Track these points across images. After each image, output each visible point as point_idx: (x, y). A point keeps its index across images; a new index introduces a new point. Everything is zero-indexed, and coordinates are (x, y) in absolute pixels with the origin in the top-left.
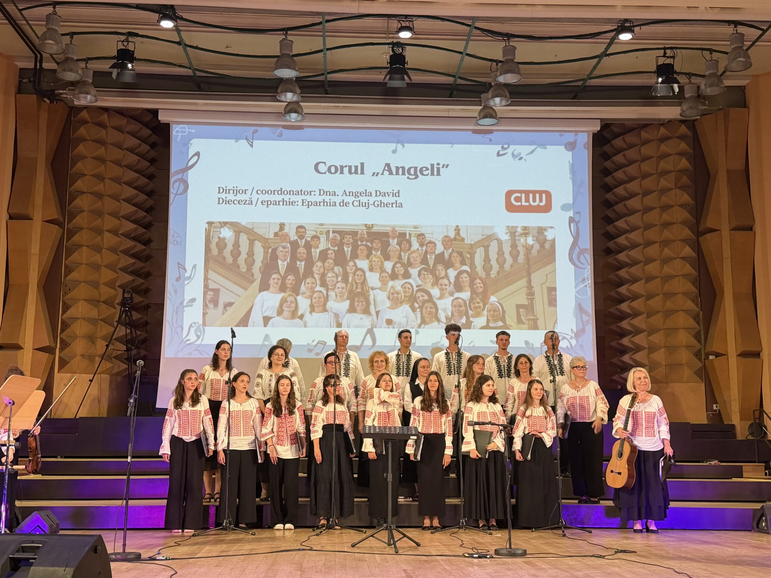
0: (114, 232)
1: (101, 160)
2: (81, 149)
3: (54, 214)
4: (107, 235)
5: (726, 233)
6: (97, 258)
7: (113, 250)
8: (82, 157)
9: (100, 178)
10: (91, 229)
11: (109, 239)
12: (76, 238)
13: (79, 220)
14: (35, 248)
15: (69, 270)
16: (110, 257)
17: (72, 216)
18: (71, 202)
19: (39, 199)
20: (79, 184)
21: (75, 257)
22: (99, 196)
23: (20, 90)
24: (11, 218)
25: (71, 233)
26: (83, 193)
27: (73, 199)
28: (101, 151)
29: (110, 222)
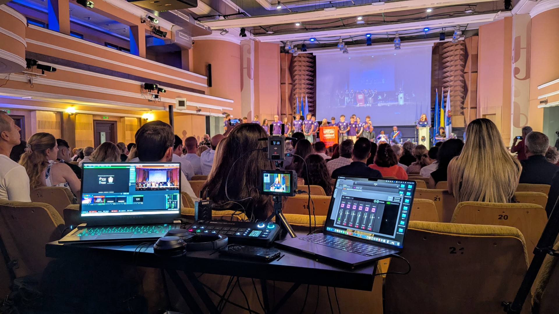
0: (304, 84)
1: (300, 66)
2: (295, 64)
3: (290, 82)
4: (303, 85)
5: (470, 73)
6: (301, 91)
7: (304, 88)
8: (296, 66)
9: (300, 71)
10: (299, 84)
11: (303, 86)
12: (295, 87)
13: (295, 82)
14: (287, 91)
15: (294, 95)
16: (303, 90)
17: (294, 81)
18: (294, 78)
19: (287, 79)
20: (296, 73)
21: (295, 92)
22: (300, 75)
23: (281, 52)
24: (281, 84)
25: (294, 86)
26: (296, 75)
27: (294, 77)
28: (300, 64)
29: (303, 81)
